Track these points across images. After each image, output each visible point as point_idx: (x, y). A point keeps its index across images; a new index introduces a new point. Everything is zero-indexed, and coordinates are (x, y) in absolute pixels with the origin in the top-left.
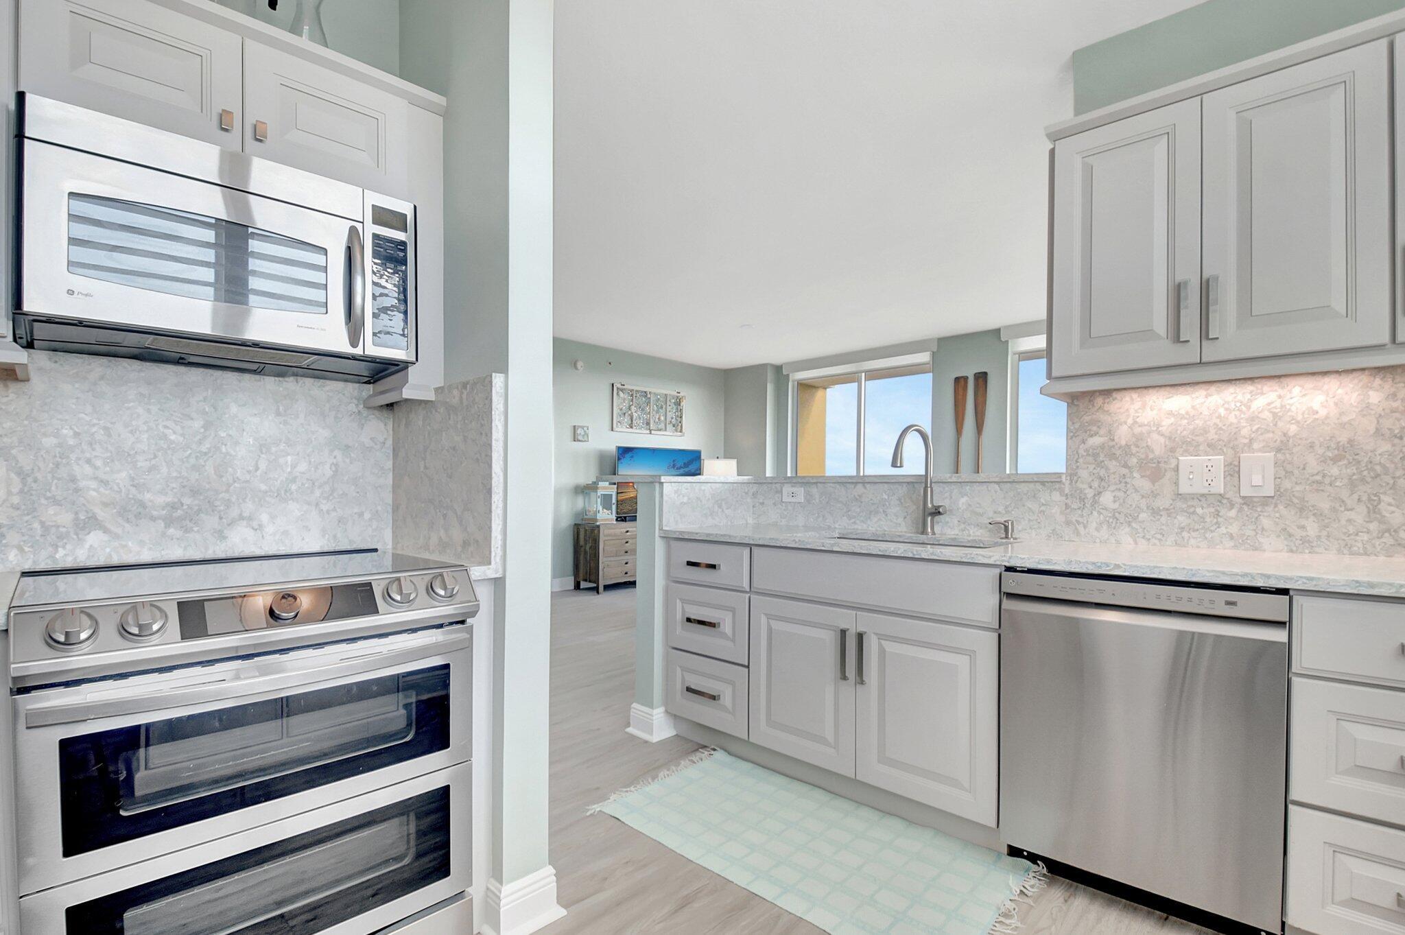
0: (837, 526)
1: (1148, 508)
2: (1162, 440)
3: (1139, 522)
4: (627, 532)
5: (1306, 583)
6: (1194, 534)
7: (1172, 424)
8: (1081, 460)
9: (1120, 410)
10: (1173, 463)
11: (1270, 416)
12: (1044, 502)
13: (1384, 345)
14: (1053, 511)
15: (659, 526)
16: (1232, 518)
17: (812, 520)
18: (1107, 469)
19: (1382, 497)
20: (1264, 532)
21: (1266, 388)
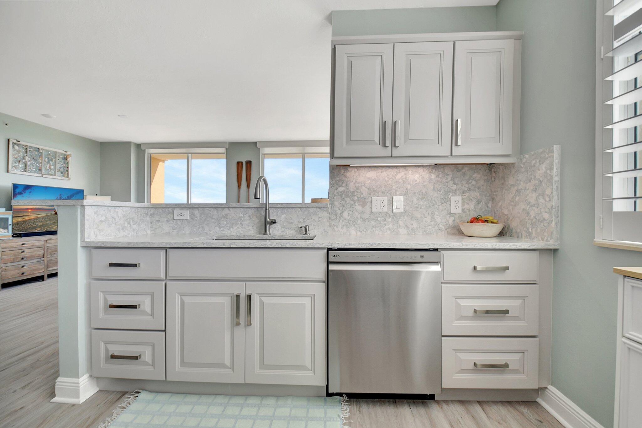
0: (212, 233)
1: (361, 218)
2: (366, 189)
3: (358, 224)
4: (23, 244)
5: (446, 246)
6: (377, 229)
7: (369, 183)
8: (335, 197)
9: (351, 176)
10: (370, 199)
11: (402, 181)
12: (320, 217)
13: (448, 156)
14: (324, 221)
15: (81, 238)
16: (390, 222)
17: (195, 230)
18: (346, 201)
19: (435, 212)
20: (400, 227)
21: (401, 171)
